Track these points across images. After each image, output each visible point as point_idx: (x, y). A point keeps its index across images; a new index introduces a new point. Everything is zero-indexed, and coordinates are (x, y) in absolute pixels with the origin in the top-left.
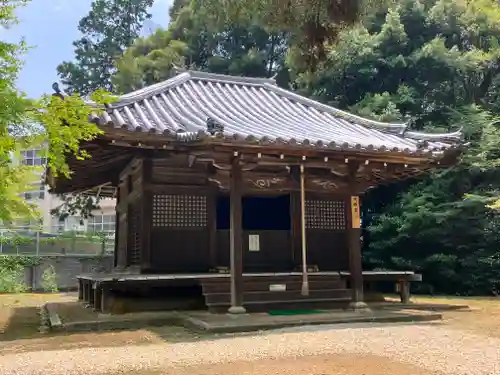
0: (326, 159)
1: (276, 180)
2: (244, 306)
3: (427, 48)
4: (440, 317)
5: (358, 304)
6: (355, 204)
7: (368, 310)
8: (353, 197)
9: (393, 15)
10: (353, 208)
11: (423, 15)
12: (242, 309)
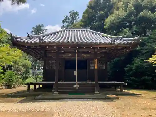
0: (77, 47)
1: (70, 55)
2: (58, 92)
3: (141, 13)
4: (118, 98)
5: (96, 92)
6: (96, 61)
7: (99, 94)
8: (95, 59)
9: (130, 5)
10: (95, 62)
11: (141, 4)
12: (57, 92)
